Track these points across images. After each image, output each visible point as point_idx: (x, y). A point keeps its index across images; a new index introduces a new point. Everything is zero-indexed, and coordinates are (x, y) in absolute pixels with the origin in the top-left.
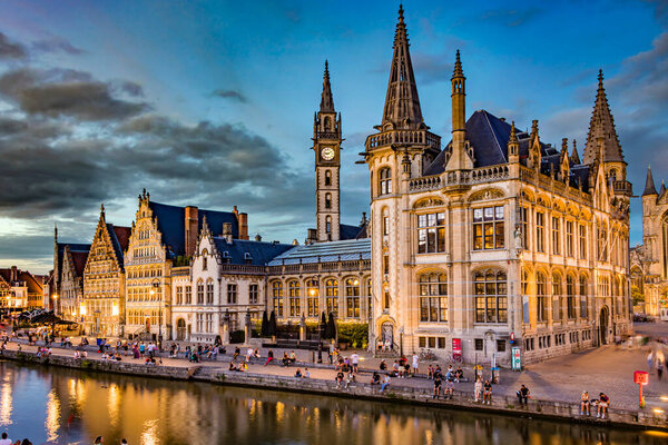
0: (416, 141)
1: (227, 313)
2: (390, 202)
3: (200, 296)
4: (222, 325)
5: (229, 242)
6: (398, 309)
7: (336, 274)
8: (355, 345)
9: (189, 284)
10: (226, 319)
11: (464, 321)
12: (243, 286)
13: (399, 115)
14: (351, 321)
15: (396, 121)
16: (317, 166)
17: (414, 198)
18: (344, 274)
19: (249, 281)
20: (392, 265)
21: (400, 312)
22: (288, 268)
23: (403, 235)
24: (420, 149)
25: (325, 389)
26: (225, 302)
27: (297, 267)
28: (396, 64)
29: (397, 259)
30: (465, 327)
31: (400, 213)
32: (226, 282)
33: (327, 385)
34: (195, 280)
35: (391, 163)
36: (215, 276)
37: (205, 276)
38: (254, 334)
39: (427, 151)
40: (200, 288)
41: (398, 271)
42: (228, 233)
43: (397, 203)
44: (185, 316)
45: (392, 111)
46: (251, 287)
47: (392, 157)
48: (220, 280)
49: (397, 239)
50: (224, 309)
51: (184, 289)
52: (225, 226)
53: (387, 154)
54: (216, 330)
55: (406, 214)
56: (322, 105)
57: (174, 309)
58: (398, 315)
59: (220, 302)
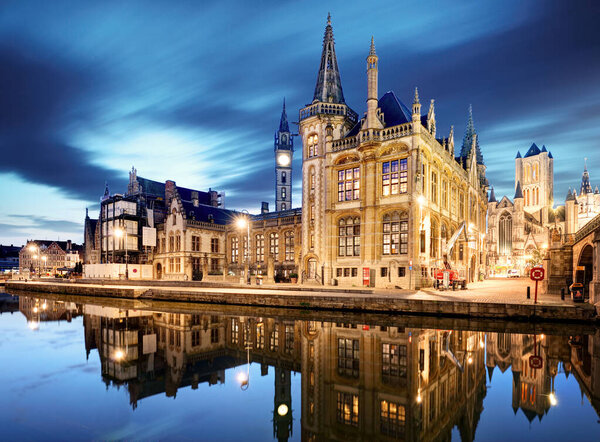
0: (339, 112)
1: (191, 258)
2: (316, 162)
3: (172, 245)
4: (186, 267)
5: (196, 205)
6: (321, 247)
9: (165, 237)
11: (373, 254)
12: (206, 239)
13: (326, 94)
15: (322, 98)
17: (335, 156)
19: (212, 235)
20: (316, 212)
21: (322, 250)
24: (341, 120)
26: (189, 248)
28: (324, 57)
29: (321, 207)
30: (373, 258)
31: (323, 169)
32: (190, 233)
34: (167, 233)
35: (317, 129)
36: (182, 229)
37: (174, 229)
40: (172, 239)
41: (321, 217)
42: (195, 198)
43: (322, 162)
44: (161, 261)
46: (213, 240)
47: (318, 126)
48: (185, 232)
49: (321, 191)
50: (188, 254)
51: (161, 241)
52: (193, 193)
53: (314, 124)
54: (183, 271)
55: (328, 169)
57: (154, 257)
58: (321, 252)
59: (185, 248)
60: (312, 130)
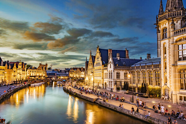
0: (178, 15)
1: (116, 81)
2: (167, 41)
3: (109, 76)
4: (114, 85)
5: (119, 59)
6: (170, 84)
7: (151, 69)
8: (158, 96)
10: (115, 83)
12: (122, 73)
13: (171, 6)
14: (157, 87)
15: (170, 9)
17: (176, 38)
18: (154, 69)
19: (124, 72)
20: (168, 66)
22: (136, 67)
23: (171, 53)
24: (180, 18)
26: (115, 78)
27: (139, 67)
29: (170, 63)
31: (171, 45)
32: (116, 72)
34: (108, 71)
35: (167, 26)
36: (113, 70)
37: (110, 70)
38: (123, 89)
39: (183, 18)
40: (109, 73)
41: (170, 68)
42: (118, 57)
43: (169, 41)
44: (106, 82)
45: (169, 6)
46: (125, 74)
47: (167, 23)
49: (170, 55)
50: (115, 80)
51: (106, 74)
52: (117, 54)
53: (165, 23)
54: (113, 87)
58: (171, 86)
60: (164, 26)
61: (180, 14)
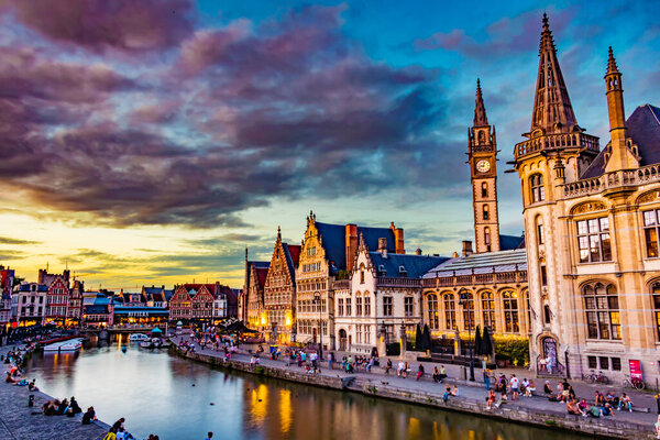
0: (569, 144)
1: (384, 325)
2: (544, 210)
3: (359, 307)
4: (378, 337)
5: (385, 256)
6: (561, 324)
7: (491, 287)
8: (515, 362)
9: (349, 297)
10: (382, 331)
11: (643, 340)
12: (398, 299)
13: (549, 120)
14: (510, 337)
15: (545, 126)
16: (473, 179)
17: (570, 204)
18: (499, 286)
19: (404, 294)
20: (550, 275)
21: (564, 327)
22: (442, 280)
23: (560, 243)
24: (574, 152)
25: (476, 410)
26: (381, 314)
27: (451, 279)
28: (543, 71)
29: (556, 269)
30: (644, 346)
31: (556, 220)
32: (381, 294)
33: (479, 405)
34: (354, 292)
35: (542, 169)
36: (372, 289)
37: (362, 288)
38: (409, 347)
39: (582, 153)
40: (359, 300)
41: (557, 282)
42: (383, 248)
43: (552, 210)
44: (346, 327)
45: (541, 117)
46: (406, 299)
47: (543, 164)
48: (376, 293)
49: (554, 248)
50: (380, 321)
51: (345, 301)
52: (380, 241)
53: (537, 160)
54: (373, 342)
55: (562, 221)
56: (475, 120)
57: (337, 321)
58: (561, 332)
59: (376, 314)
60: (535, 169)
61: (575, 143)
